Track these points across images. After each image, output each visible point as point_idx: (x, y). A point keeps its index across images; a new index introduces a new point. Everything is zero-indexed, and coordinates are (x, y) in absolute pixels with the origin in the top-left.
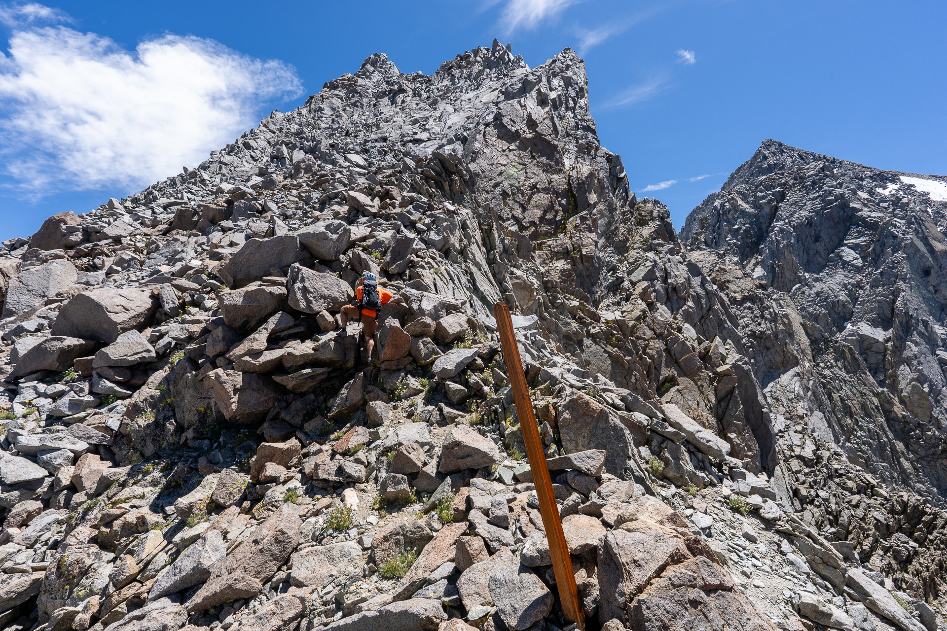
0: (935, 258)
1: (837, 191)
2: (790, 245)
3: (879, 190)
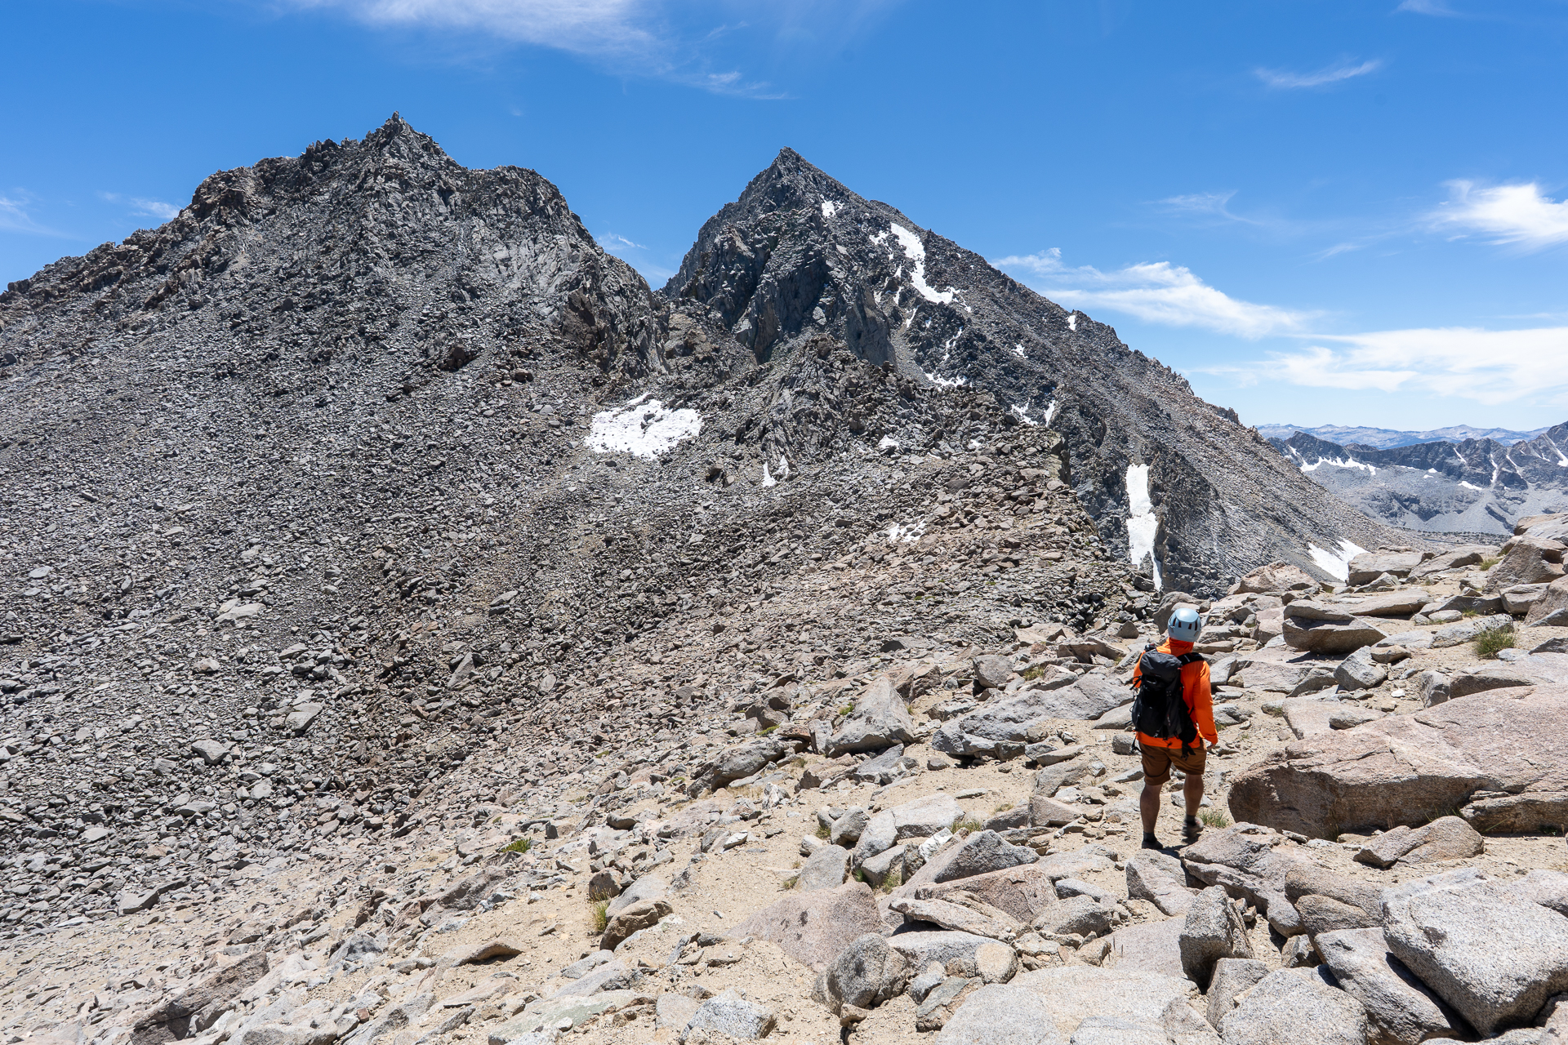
0: (866, 324)
1: (818, 247)
2: (772, 300)
3: (872, 237)
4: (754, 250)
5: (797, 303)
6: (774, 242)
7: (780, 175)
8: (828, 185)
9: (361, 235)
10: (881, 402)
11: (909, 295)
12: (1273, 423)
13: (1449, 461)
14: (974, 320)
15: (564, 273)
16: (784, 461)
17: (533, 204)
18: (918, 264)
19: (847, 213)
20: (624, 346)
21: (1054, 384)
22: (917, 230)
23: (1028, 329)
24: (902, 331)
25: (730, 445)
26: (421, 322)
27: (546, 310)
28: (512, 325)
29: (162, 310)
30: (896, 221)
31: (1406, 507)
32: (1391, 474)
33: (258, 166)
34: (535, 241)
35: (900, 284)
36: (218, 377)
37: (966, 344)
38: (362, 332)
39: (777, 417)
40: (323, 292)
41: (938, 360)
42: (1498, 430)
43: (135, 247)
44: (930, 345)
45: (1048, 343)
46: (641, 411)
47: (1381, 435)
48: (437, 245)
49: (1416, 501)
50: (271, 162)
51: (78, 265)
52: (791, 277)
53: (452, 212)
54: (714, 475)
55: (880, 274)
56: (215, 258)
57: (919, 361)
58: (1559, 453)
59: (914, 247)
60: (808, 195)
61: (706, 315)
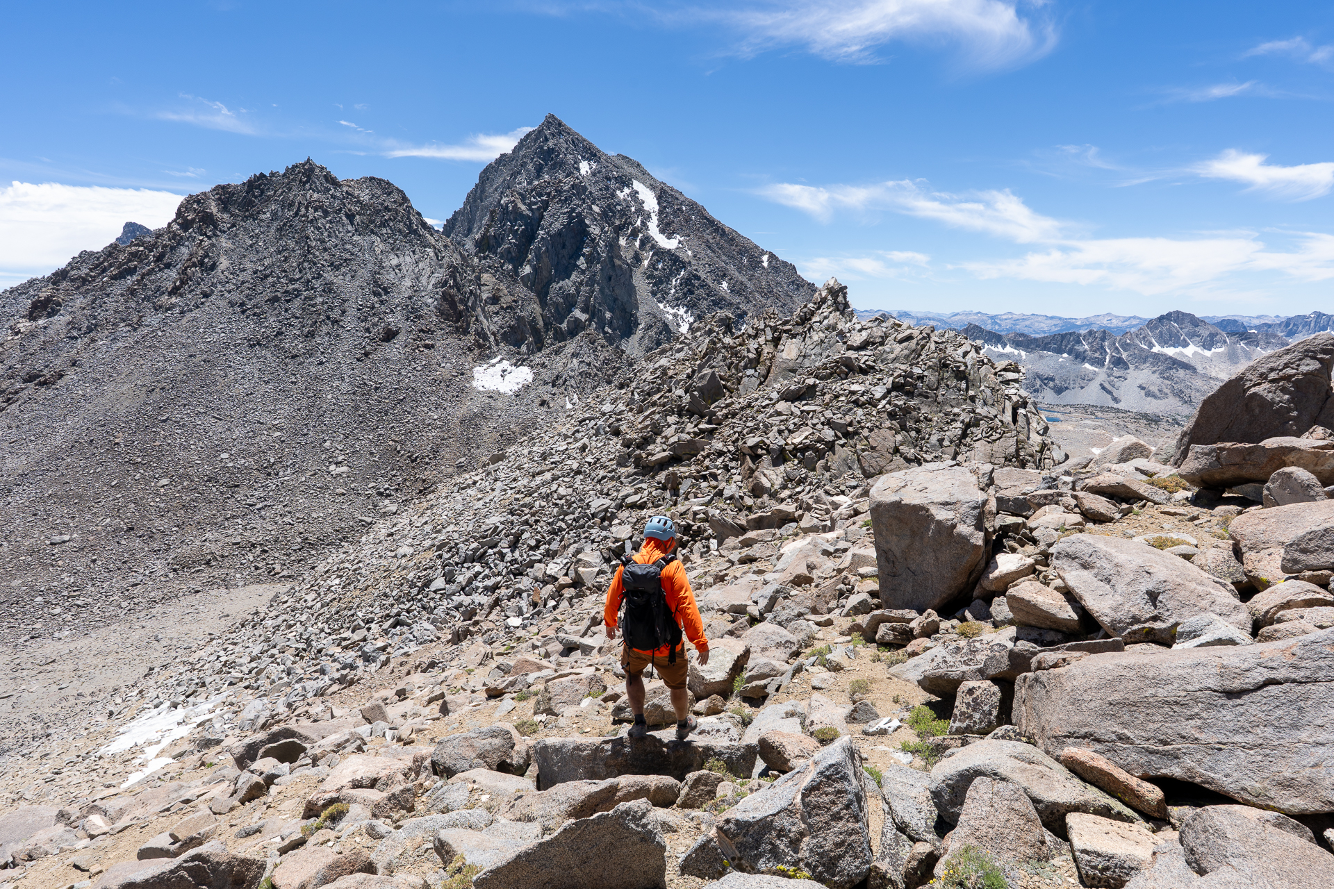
0: (614, 270)
1: (579, 210)
2: (547, 250)
3: (618, 192)
4: (531, 209)
5: (565, 252)
6: (546, 205)
7: (546, 140)
8: (584, 147)
9: (309, 252)
10: (619, 368)
11: (646, 241)
12: (968, 310)
13: (1076, 347)
14: (693, 262)
15: (436, 275)
16: (575, 396)
17: (410, 227)
18: (653, 215)
19: (599, 172)
20: (474, 319)
21: (745, 313)
22: (652, 187)
23: (732, 269)
24: (641, 270)
25: (549, 387)
26: (359, 309)
27: (430, 301)
28: (413, 313)
29: (181, 295)
30: (636, 178)
31: (1045, 384)
32: (1037, 358)
33: (214, 190)
34: (414, 252)
35: (639, 231)
36: (252, 346)
37: (687, 282)
38: (328, 317)
39: (571, 374)
40: (295, 290)
41: (667, 294)
42: (1134, 317)
43: (141, 248)
44: (661, 282)
45: (745, 280)
46: (499, 367)
47: (1048, 322)
48: (352, 254)
49: (1052, 379)
50: (223, 187)
51: (98, 259)
52: (560, 233)
53: (356, 230)
54: (543, 403)
55: (625, 223)
56: (206, 260)
57: (654, 294)
58: (1153, 341)
59: (650, 202)
60: (569, 156)
61: (502, 267)
